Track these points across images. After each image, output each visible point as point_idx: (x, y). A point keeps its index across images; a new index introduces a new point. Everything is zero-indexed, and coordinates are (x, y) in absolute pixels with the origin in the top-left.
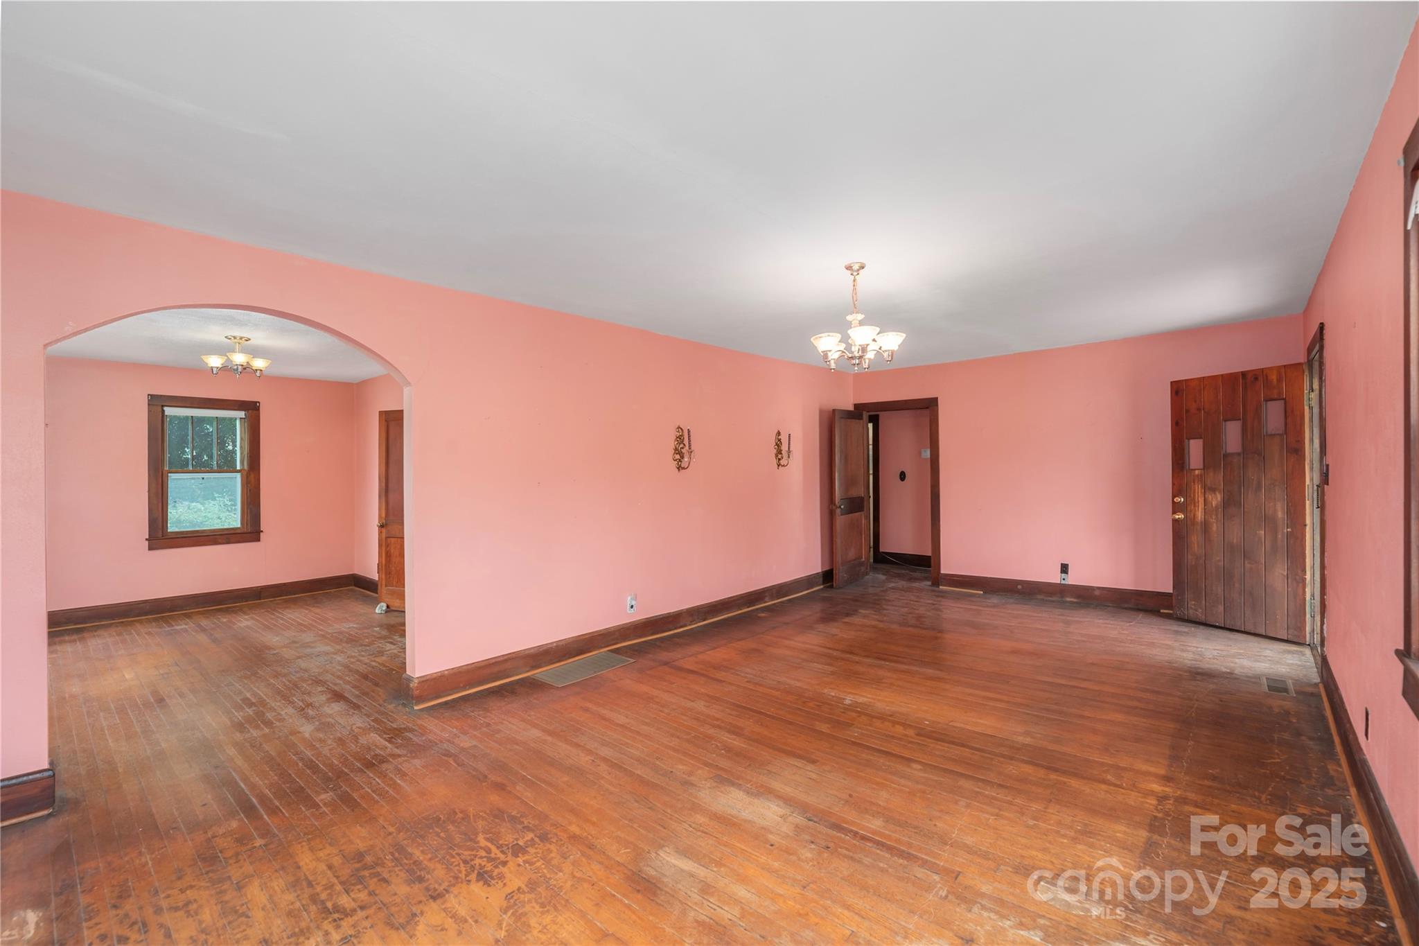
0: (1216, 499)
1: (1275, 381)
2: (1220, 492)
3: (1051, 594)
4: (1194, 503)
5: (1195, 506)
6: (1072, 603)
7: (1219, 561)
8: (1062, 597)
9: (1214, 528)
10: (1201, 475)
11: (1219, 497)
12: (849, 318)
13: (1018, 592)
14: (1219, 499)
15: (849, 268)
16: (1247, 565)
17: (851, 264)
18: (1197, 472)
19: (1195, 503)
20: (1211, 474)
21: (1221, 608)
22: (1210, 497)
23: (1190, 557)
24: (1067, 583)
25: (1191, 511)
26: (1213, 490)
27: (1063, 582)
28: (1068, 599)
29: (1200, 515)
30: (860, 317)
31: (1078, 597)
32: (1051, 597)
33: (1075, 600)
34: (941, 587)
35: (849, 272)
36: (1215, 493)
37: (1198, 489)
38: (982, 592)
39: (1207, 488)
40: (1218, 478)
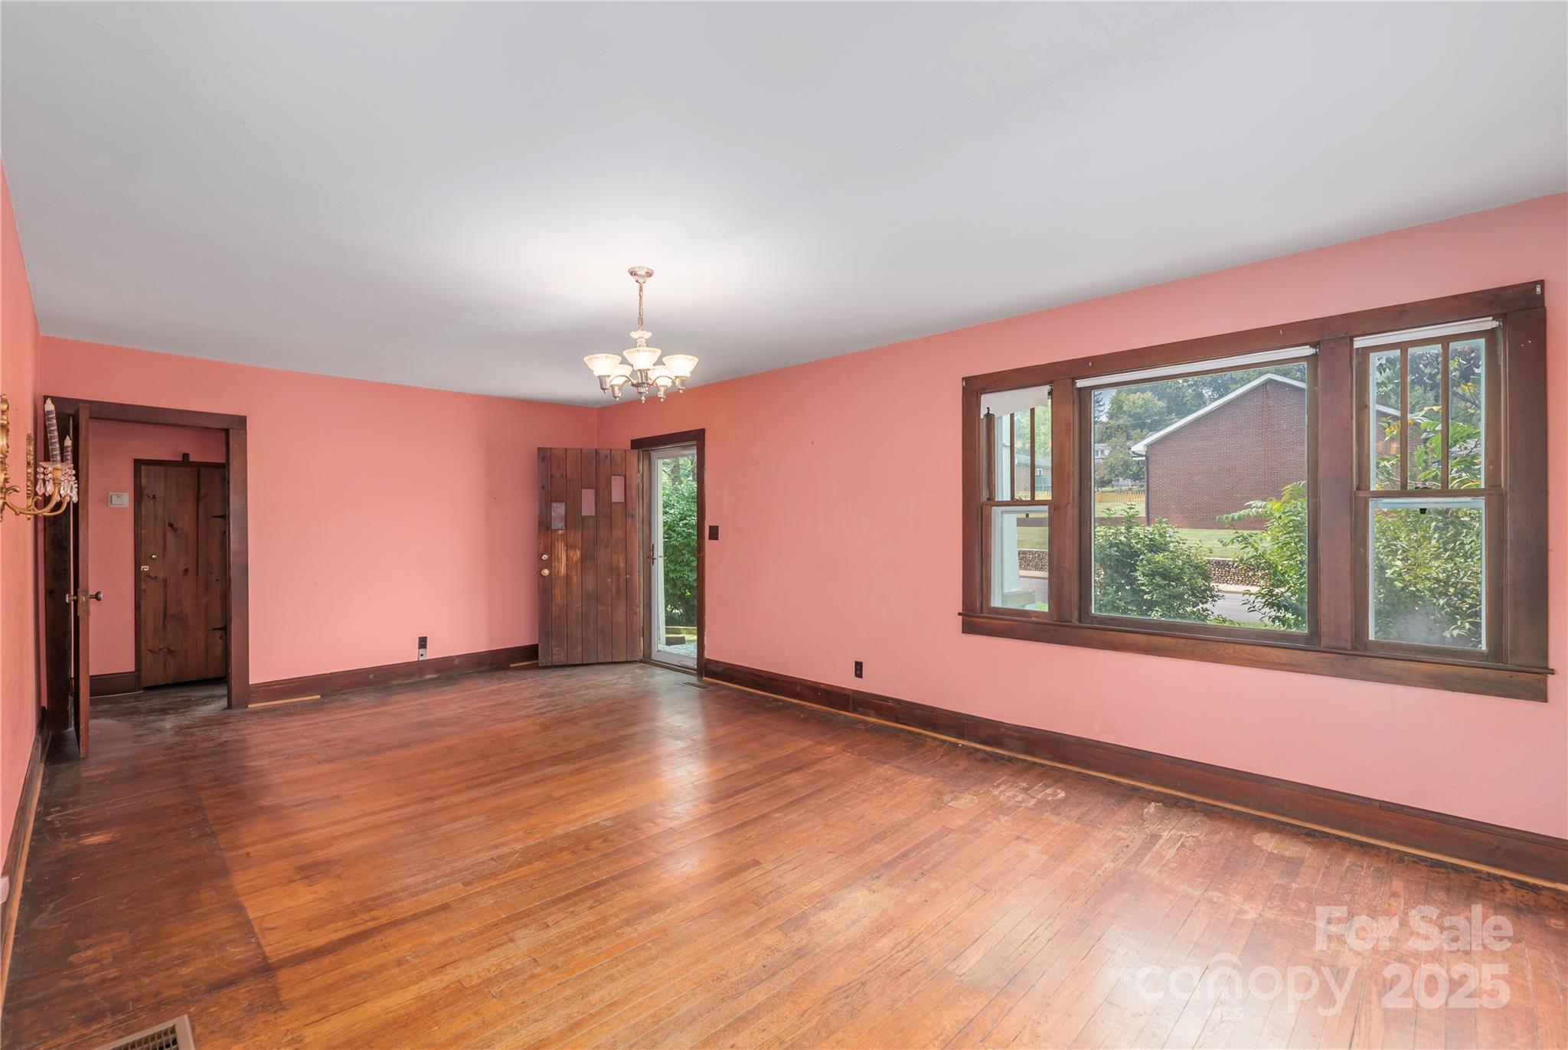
0: (576, 555)
1: (619, 460)
2: (579, 549)
3: (409, 675)
4: (558, 559)
5: (558, 562)
6: (433, 679)
7: (578, 608)
8: (421, 676)
9: (575, 580)
10: (564, 535)
11: (578, 553)
12: (634, 335)
13: (370, 683)
14: (579, 555)
15: (633, 273)
16: (600, 608)
17: (634, 268)
18: (560, 532)
19: (559, 561)
20: (572, 534)
21: (580, 649)
22: (572, 554)
23: (554, 608)
24: (428, 658)
25: (555, 567)
26: (574, 547)
27: (421, 658)
28: (428, 677)
29: (563, 570)
30: (648, 335)
31: (438, 671)
32: (409, 679)
33: (435, 676)
34: (249, 706)
35: (633, 279)
36: (575, 550)
37: (561, 547)
38: (319, 697)
39: (569, 546)
40: (576, 537)
